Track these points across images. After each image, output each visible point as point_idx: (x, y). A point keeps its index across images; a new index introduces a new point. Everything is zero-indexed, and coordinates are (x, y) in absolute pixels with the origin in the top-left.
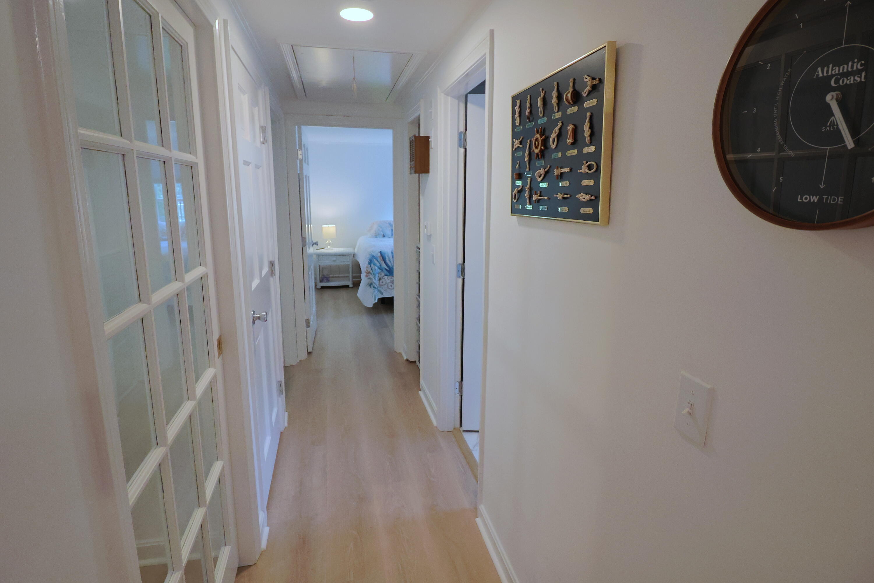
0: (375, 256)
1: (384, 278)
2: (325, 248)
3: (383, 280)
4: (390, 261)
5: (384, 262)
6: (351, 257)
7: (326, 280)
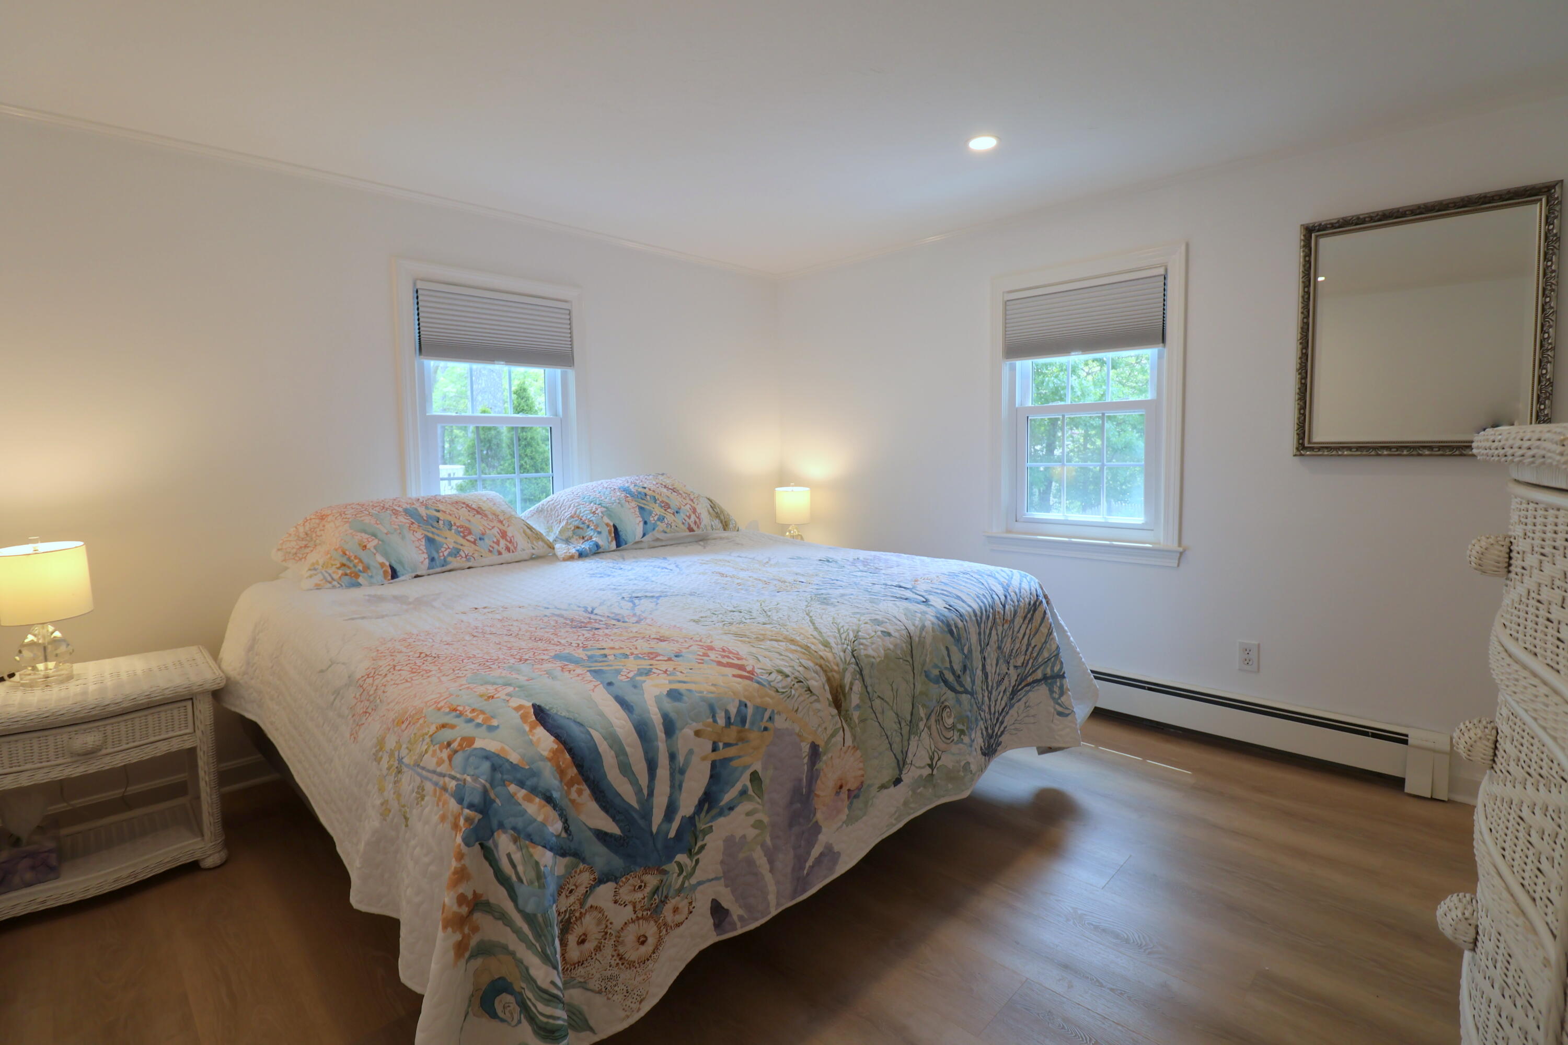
0: (514, 758)
1: (590, 901)
2: (17, 678)
3: (589, 923)
4: (625, 768)
5: (587, 792)
6: (205, 710)
7: (33, 868)
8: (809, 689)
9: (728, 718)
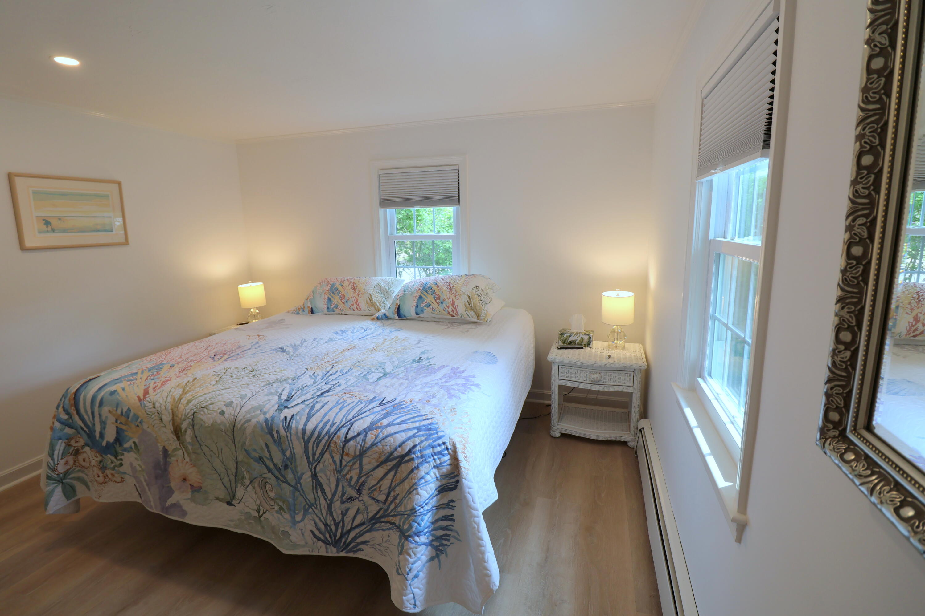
8: (161, 420)
9: (122, 413)
